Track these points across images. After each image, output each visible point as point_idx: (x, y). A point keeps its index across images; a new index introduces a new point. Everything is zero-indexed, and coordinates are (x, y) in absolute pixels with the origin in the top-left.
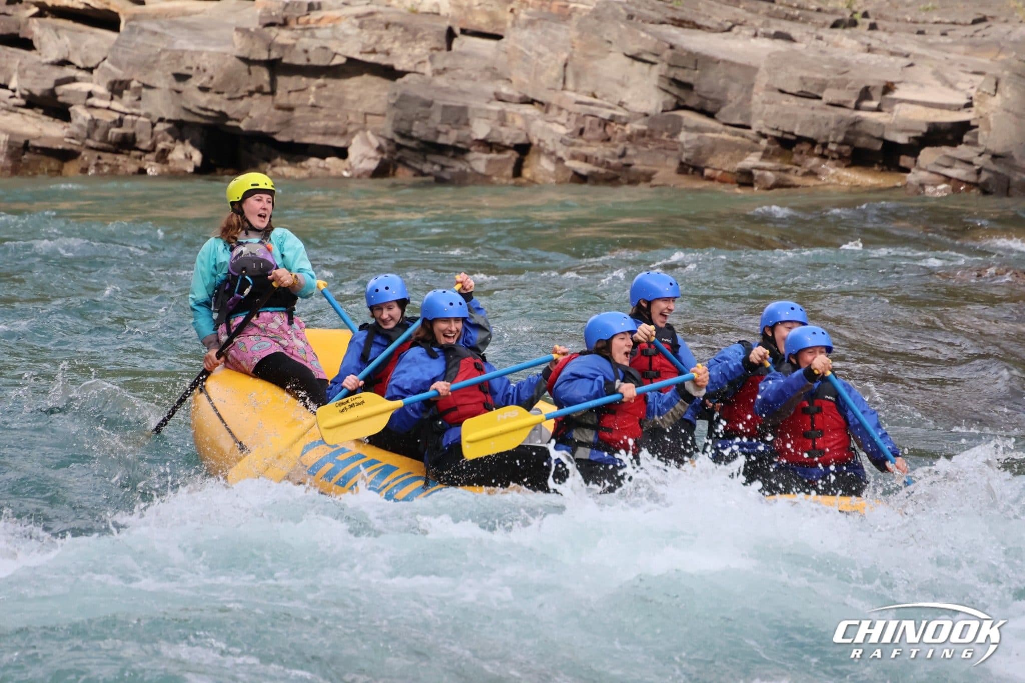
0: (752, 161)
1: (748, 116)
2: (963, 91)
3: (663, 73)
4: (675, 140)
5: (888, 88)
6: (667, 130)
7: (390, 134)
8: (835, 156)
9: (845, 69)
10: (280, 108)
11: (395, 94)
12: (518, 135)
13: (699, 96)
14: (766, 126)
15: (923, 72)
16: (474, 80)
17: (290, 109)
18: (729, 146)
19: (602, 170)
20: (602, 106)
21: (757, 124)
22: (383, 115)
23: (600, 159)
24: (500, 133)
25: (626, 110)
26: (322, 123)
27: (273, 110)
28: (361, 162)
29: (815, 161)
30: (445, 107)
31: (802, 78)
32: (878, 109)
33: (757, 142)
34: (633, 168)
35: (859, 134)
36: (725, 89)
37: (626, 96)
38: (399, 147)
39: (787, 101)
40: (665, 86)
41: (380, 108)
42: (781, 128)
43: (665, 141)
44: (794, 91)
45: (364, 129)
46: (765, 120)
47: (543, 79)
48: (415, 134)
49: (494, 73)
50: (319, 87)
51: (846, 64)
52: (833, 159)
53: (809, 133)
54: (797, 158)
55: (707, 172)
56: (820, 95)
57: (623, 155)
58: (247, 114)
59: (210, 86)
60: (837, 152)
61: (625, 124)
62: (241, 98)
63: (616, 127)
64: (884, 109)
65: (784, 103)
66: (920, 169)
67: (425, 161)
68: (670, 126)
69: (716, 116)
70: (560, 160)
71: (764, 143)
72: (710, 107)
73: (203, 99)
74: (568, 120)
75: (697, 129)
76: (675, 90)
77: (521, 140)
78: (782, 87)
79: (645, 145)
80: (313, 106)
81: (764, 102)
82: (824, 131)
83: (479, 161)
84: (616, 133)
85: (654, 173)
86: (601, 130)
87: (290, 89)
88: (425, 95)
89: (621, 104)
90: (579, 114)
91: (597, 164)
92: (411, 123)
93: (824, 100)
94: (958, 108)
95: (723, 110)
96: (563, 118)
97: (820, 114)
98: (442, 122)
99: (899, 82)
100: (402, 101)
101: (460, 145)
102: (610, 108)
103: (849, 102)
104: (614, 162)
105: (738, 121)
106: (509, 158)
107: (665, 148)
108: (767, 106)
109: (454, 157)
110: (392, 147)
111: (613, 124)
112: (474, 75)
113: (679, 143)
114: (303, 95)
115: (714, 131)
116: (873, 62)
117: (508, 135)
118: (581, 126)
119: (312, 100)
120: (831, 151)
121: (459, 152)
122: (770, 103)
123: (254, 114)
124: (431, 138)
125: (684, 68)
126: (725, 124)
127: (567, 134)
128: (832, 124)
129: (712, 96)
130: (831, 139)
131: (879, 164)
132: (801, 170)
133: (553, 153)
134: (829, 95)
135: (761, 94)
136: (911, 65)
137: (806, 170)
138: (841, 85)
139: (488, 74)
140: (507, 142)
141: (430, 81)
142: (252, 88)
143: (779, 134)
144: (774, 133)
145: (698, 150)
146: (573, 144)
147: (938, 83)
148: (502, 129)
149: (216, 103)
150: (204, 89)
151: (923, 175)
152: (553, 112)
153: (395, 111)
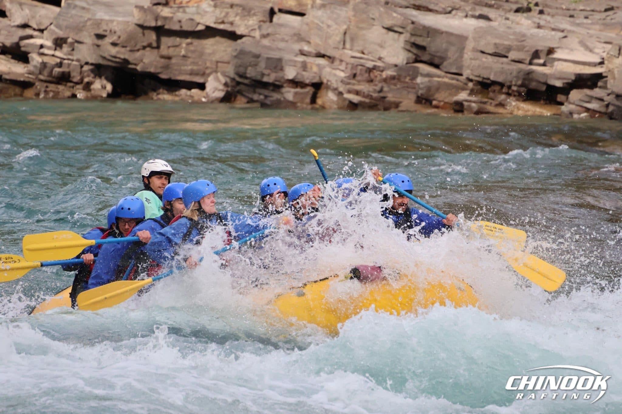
0: (463, 96)
1: (461, 67)
2: (598, 54)
3: (407, 39)
4: (414, 82)
5: (551, 51)
6: (409, 75)
7: (232, 75)
8: (516, 94)
9: (523, 39)
10: (162, 57)
11: (236, 50)
12: (314, 77)
13: (430, 54)
14: (472, 75)
15: (573, 41)
16: (287, 41)
17: (169, 58)
18: (448, 86)
19: (367, 100)
20: (368, 59)
21: (467, 73)
22: (228, 63)
23: (366, 93)
24: (303, 76)
25: (383, 62)
26: (190, 68)
27: (158, 59)
28: (214, 92)
29: (503, 97)
30: (268, 59)
31: (495, 44)
32: (544, 65)
33: (466, 84)
34: (387, 99)
35: (531, 80)
36: (446, 50)
37: (383, 53)
38: (238, 83)
39: (486, 58)
40: (408, 47)
41: (226, 58)
42: (482, 76)
43: (407, 83)
44: (491, 52)
45: (216, 72)
46: (472, 70)
47: (330, 42)
48: (248, 75)
49: (300, 38)
50: (188, 44)
51: (524, 36)
52: (515, 96)
53: (500, 79)
54: (491, 95)
55: (434, 103)
56: (507, 55)
57: (381, 91)
58: (142, 61)
59: (118, 42)
60: (517, 91)
61: (382, 71)
62: (138, 50)
63: (376, 73)
64: (547, 64)
65: (484, 60)
66: (570, 103)
67: (255, 92)
68: (411, 73)
69: (441, 67)
70: (341, 94)
71: (471, 85)
72: (436, 61)
73: (114, 51)
74: (346, 68)
75: (428, 75)
76: (415, 50)
77: (316, 80)
78: (483, 50)
79: (395, 85)
80: (184, 56)
81: (471, 59)
82: (509, 78)
83: (289, 93)
84: (376, 77)
85: (401, 102)
86: (367, 75)
87: (169, 45)
88: (255, 50)
89: (380, 59)
90: (353, 64)
91: (364, 96)
92: (246, 68)
93: (510, 58)
94: (595, 65)
95: (445, 64)
96: (343, 67)
97: (506, 67)
98: (266, 68)
99: (558, 48)
100: (241, 53)
101: (277, 83)
102: (373, 61)
103: (525, 60)
104: (375, 95)
105: (454, 71)
106: (308, 92)
107: (408, 87)
108: (473, 61)
109: (273, 90)
110: (234, 84)
111: (375, 71)
112: (287, 38)
113: (417, 84)
114: (177, 49)
115: (439, 77)
116: (541, 35)
117: (308, 77)
118: (354, 72)
119: (183, 52)
120: (513, 91)
121: (276, 87)
122: (475, 59)
123: (146, 61)
124: (259, 78)
125: (420, 36)
126: (446, 72)
127: (345, 77)
128: (515, 74)
129: (438, 54)
130: (514, 83)
131: (544, 100)
132: (494, 103)
133: (335, 89)
134: (513, 55)
135: (469, 53)
136: (565, 37)
137: (497, 103)
138: (520, 49)
139: (296, 38)
140: (307, 81)
141: (259, 42)
142: (145, 44)
143: (480, 79)
144: (477, 79)
145: (429, 89)
146: (349, 84)
147: (582, 49)
148: (304, 73)
149: (122, 53)
150: (114, 44)
151: (572, 107)
152: (337, 63)
153: (236, 61)
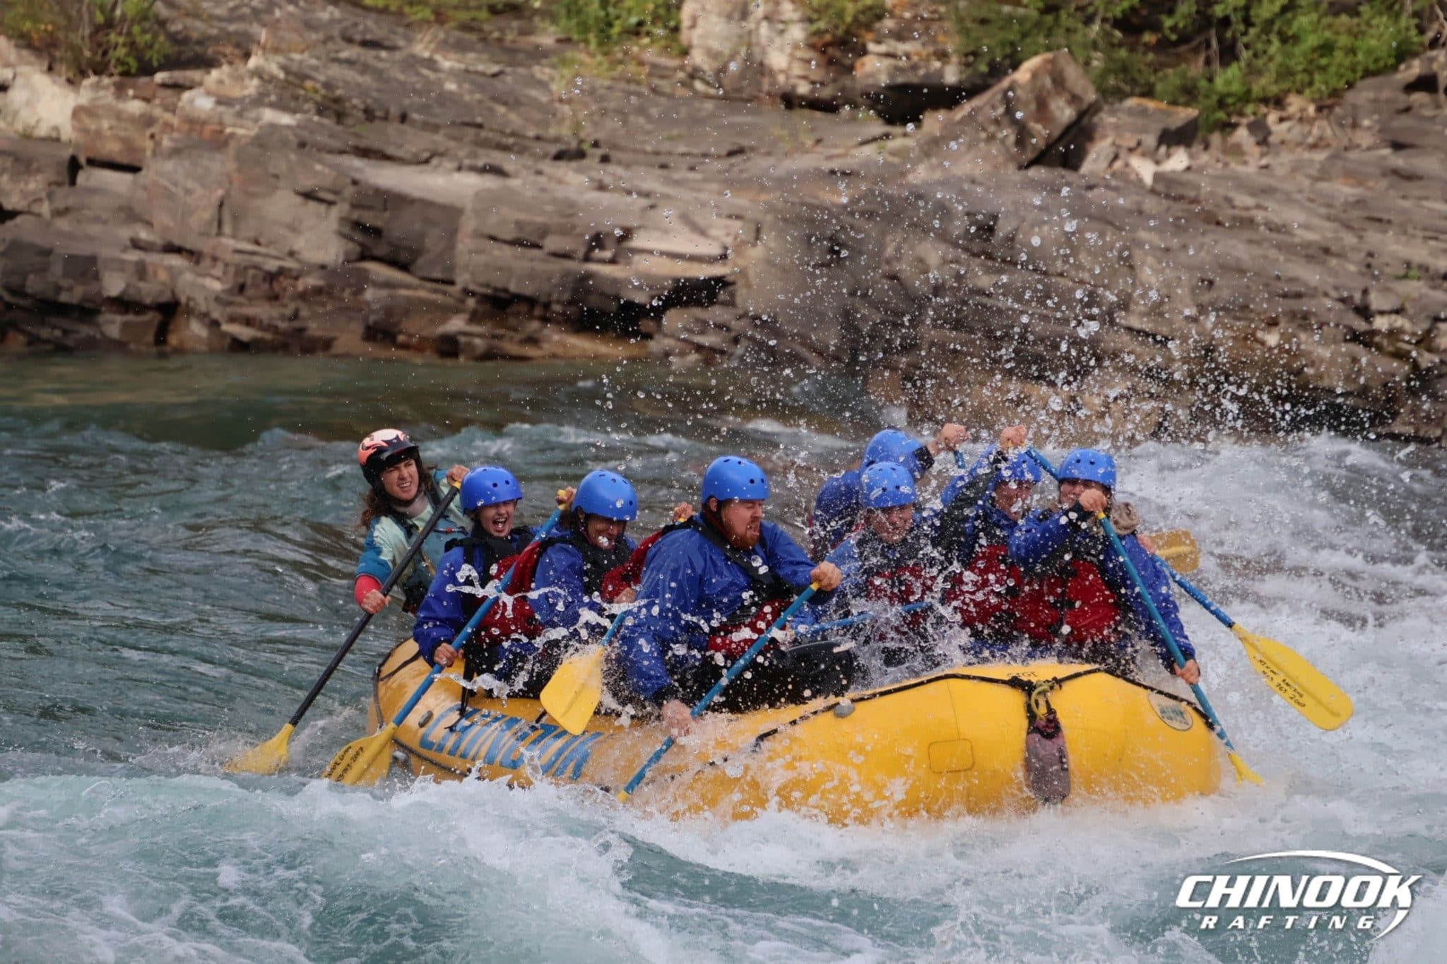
0: (456, 324)
1: (451, 268)
2: (715, 239)
3: (344, 215)
4: (360, 298)
6: (349, 286)
8: (561, 318)
9: (571, 211)
11: (4, 240)
12: (162, 291)
13: (390, 244)
14: (474, 282)
15: (667, 213)
16: (105, 222)
18: (427, 306)
19: (268, 336)
20: (267, 256)
21: (462, 279)
23: (266, 321)
24: (139, 289)
25: (298, 260)
29: (534, 325)
30: (69, 257)
31: (518, 222)
32: (613, 261)
33: (462, 301)
34: (308, 333)
35: (588, 291)
36: (422, 235)
37: (298, 243)
38: (10, 307)
39: (500, 250)
40: (347, 231)
42: (492, 284)
43: (346, 300)
44: (509, 237)
46: (472, 274)
47: (192, 222)
48: (29, 291)
49: (131, 215)
51: (572, 205)
52: (558, 323)
53: (528, 289)
54: (512, 321)
55: (401, 338)
56: (540, 242)
57: (295, 317)
60: (564, 314)
61: (297, 278)
63: (285, 282)
64: (620, 260)
65: (496, 253)
66: (666, 336)
67: (43, 324)
68: (353, 281)
69: (412, 268)
70: (215, 323)
71: (471, 302)
72: (404, 256)
74: (225, 273)
75: (389, 285)
76: (359, 237)
77: (165, 298)
78: (493, 233)
79: (322, 304)
81: (470, 252)
82: (546, 287)
83: (112, 325)
84: (285, 289)
85: (334, 339)
86: (266, 286)
88: (43, 241)
89: (291, 254)
90: (238, 265)
91: (261, 329)
92: (25, 276)
93: (546, 250)
94: (711, 260)
95: (420, 261)
96: (218, 271)
97: (540, 266)
98: (65, 275)
99: (639, 228)
100: (14, 247)
101: (87, 305)
102: (277, 258)
103: (576, 251)
104: (283, 325)
105: (437, 274)
106: (150, 321)
107: (347, 309)
108: (475, 256)
109: (80, 320)
111: (281, 278)
112: (105, 216)
113: (365, 302)
115: (408, 287)
116: (606, 203)
117: (149, 292)
118: (242, 280)
120: (555, 313)
121: (86, 312)
122: (478, 252)
124: (50, 295)
125: (370, 208)
126: (424, 279)
127: (224, 291)
128: (556, 280)
129: (407, 244)
130: (555, 296)
132: (518, 337)
133: (205, 315)
134: (552, 243)
135: (467, 241)
136: (652, 207)
137: (524, 336)
138: (566, 231)
139: (123, 215)
140: (148, 301)
141: (49, 224)
143: (489, 291)
144: (483, 290)
145: (389, 311)
146: (231, 304)
147: (686, 230)
148: (141, 284)
151: (668, 343)
152: (206, 263)
153: (5, 261)
